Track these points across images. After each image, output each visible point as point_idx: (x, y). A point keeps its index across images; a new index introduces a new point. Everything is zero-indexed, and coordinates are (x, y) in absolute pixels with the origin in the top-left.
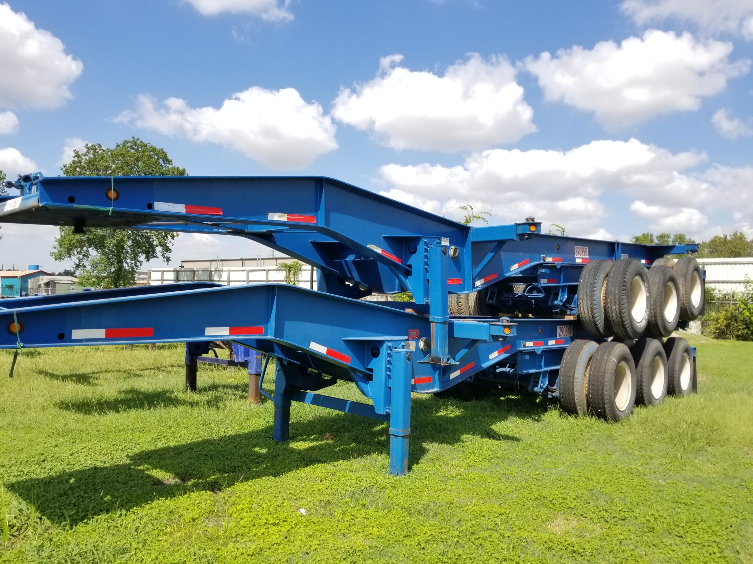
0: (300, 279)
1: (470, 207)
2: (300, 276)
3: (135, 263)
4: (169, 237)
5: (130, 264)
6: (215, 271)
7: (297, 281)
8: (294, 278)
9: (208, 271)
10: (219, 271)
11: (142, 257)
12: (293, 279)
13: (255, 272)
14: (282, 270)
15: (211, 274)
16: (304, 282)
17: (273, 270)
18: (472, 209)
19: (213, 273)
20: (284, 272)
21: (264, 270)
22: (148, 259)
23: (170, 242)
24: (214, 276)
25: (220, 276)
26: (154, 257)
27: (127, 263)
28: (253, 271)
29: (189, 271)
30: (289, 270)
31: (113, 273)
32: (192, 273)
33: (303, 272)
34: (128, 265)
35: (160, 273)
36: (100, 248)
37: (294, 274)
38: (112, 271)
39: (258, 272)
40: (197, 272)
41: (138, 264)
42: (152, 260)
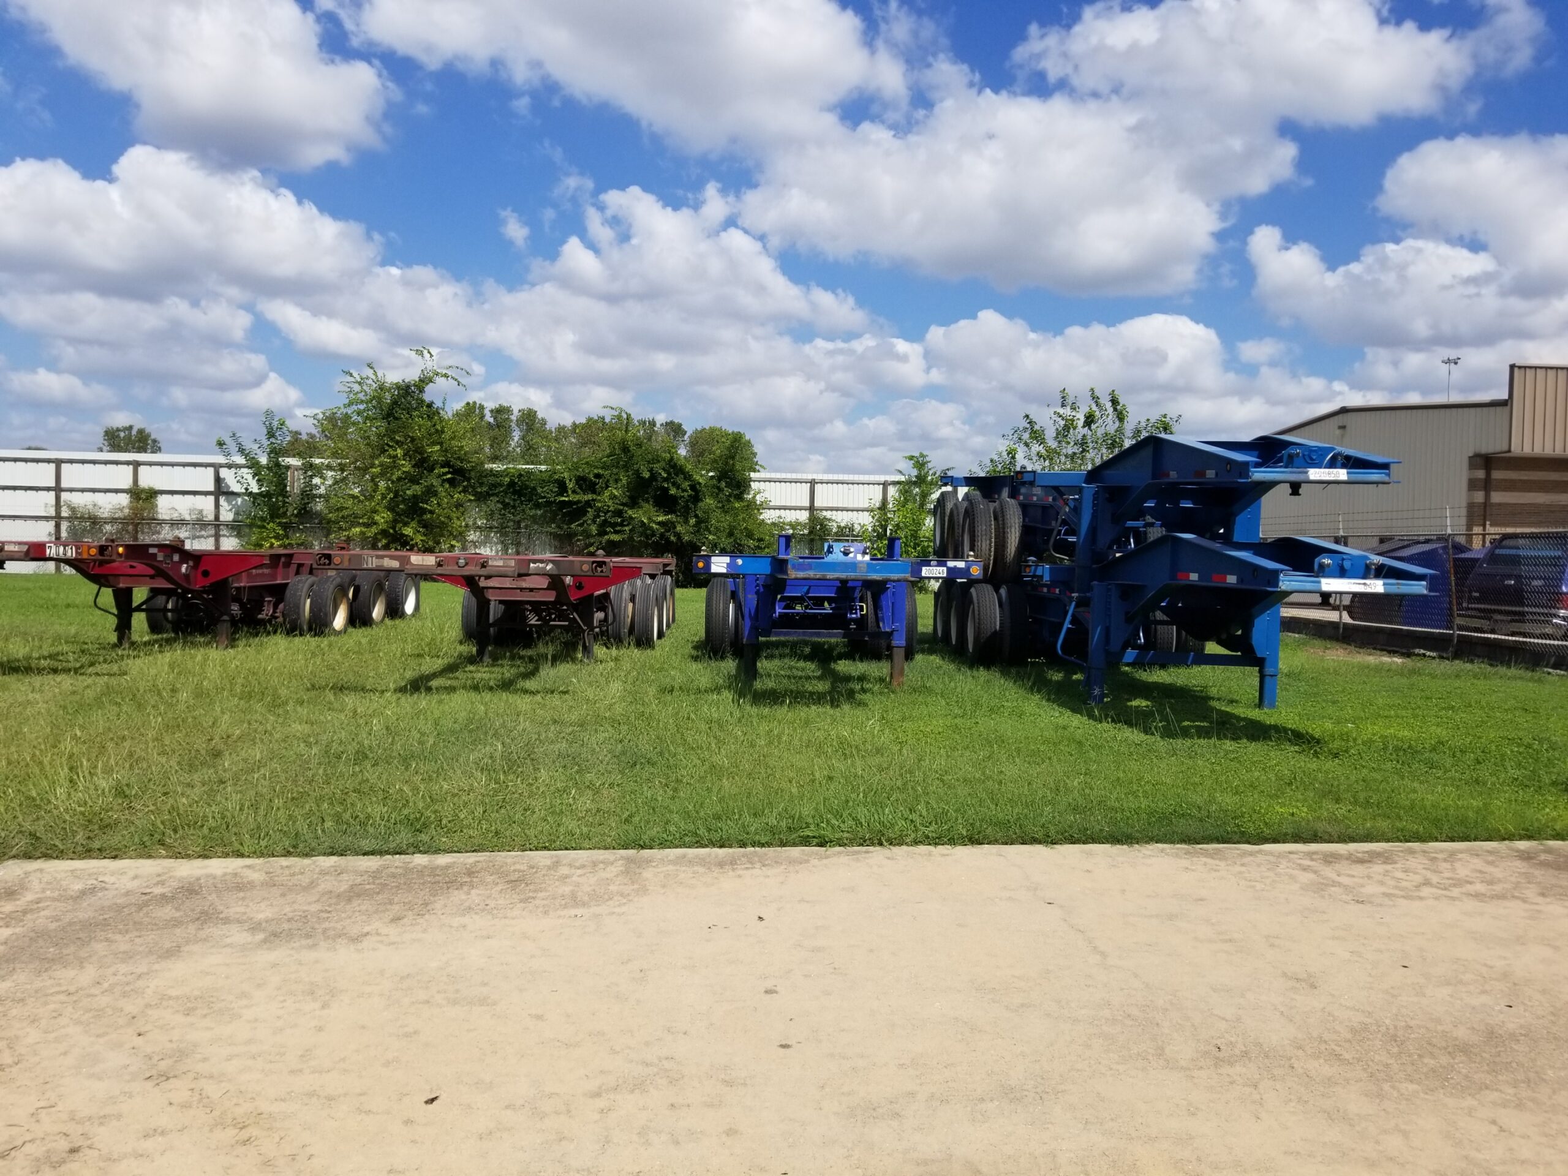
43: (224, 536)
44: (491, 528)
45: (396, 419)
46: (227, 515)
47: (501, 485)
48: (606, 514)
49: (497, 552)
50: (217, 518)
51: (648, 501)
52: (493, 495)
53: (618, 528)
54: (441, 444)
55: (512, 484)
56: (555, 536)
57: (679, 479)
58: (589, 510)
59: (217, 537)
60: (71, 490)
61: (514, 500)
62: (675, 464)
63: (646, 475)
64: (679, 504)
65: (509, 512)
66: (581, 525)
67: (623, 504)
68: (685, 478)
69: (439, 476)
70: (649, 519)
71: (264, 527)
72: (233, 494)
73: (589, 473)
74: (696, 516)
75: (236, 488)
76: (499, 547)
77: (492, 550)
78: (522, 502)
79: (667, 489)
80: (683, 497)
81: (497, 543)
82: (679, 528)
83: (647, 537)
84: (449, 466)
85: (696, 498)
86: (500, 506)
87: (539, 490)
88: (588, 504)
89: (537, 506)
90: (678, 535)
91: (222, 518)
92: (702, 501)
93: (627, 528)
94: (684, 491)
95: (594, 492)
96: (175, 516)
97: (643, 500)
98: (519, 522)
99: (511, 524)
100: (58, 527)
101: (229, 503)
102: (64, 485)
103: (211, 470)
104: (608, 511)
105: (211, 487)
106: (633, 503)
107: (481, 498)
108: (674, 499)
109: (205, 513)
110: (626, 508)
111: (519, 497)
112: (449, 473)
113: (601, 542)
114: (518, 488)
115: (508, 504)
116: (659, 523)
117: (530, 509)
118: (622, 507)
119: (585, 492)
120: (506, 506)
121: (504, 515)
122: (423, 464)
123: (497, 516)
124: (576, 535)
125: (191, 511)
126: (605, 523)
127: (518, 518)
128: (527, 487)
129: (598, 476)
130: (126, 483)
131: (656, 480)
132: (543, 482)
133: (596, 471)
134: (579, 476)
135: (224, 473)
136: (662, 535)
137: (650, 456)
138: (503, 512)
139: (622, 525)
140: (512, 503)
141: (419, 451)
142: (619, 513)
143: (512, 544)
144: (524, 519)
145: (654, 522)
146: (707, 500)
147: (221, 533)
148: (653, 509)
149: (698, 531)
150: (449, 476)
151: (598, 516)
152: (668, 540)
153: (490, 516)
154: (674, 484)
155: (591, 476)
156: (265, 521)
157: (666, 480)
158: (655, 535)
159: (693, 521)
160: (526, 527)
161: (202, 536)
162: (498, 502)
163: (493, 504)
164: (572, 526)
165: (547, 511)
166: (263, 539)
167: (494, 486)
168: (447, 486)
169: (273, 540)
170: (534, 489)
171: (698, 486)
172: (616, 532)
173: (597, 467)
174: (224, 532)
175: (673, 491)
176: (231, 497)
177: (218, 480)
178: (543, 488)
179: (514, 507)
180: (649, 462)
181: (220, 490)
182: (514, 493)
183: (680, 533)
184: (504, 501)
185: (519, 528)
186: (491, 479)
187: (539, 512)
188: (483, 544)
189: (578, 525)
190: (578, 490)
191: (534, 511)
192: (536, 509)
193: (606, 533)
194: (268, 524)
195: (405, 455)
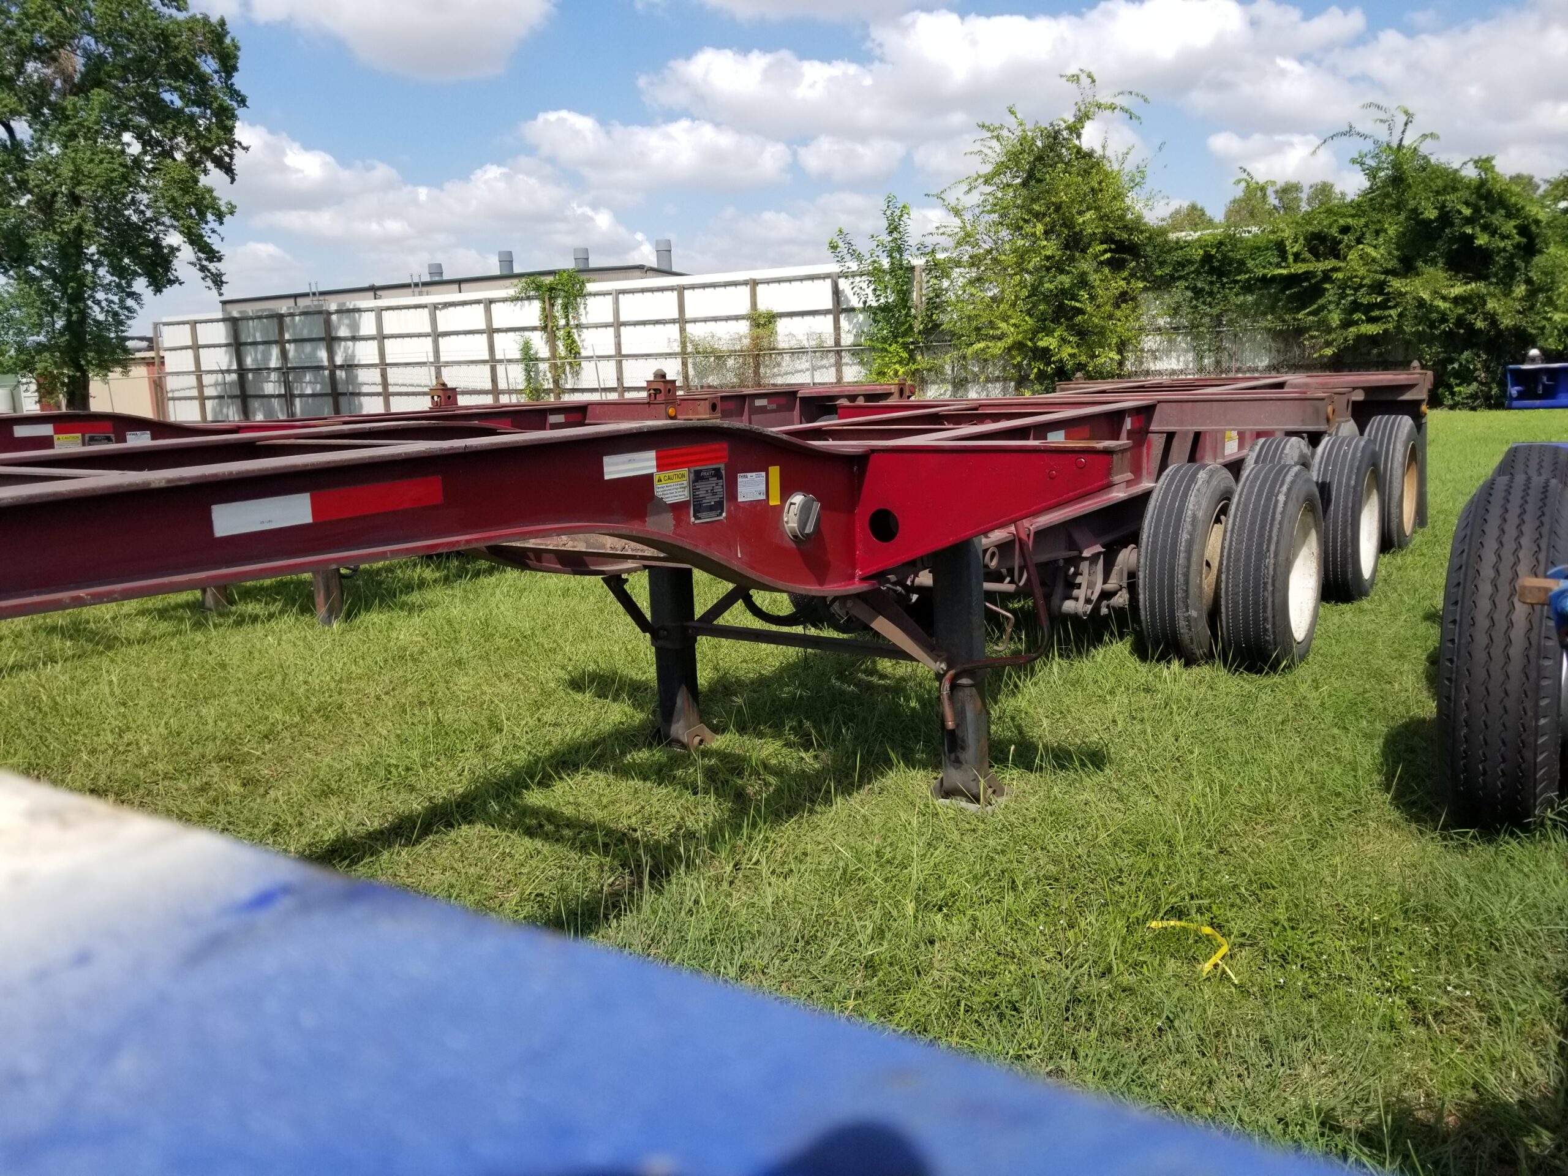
0: (583, 320)
1: (1090, 76)
2: (582, 310)
3: (122, 301)
4: (210, 217)
5: (104, 304)
6: (338, 312)
7: (578, 326)
8: (567, 317)
9: (320, 312)
10: (349, 311)
11: (140, 285)
12: (562, 322)
13: (451, 309)
14: (529, 298)
15: (328, 324)
16: (597, 326)
17: (504, 300)
18: (1094, 81)
19: (334, 317)
20: (537, 305)
21: (478, 302)
22: (158, 286)
23: (214, 231)
24: (337, 329)
25: (355, 326)
26: (171, 282)
27: (98, 303)
28: (447, 305)
29: (267, 317)
30: (550, 298)
31: (61, 334)
32: (275, 320)
33: (591, 301)
34: (102, 308)
35: (188, 327)
36: (12, 267)
37: (565, 307)
38: (57, 326)
39: (459, 308)
40: (288, 320)
41: (130, 302)
42: (168, 291)
43: (847, 364)
44: (1176, 329)
45: (1039, 181)
46: (847, 340)
47: (1191, 262)
48: (1356, 290)
49: (1187, 363)
50: (837, 342)
51: (1433, 262)
52: (1180, 278)
53: (1376, 313)
54: (1098, 209)
55: (1207, 258)
56: (1275, 334)
57: (1497, 218)
58: (1327, 286)
59: (839, 366)
60: (695, 321)
61: (1212, 283)
62: (1489, 192)
63: (1431, 214)
64: (1494, 263)
65: (1204, 303)
66: (1314, 313)
67: (1387, 272)
68: (1509, 216)
69: (1096, 257)
70: (1435, 293)
71: (886, 350)
72: (853, 310)
73: (1330, 226)
74: (1529, 281)
75: (855, 302)
76: (1190, 356)
77: (1178, 361)
78: (1223, 285)
79: (1472, 237)
80: (1504, 250)
81: (1187, 351)
82: (1491, 305)
83: (1432, 326)
84: (1113, 241)
85: (1530, 247)
86: (1189, 294)
87: (1250, 264)
88: (1327, 277)
89: (1247, 288)
90: (1492, 319)
91: (843, 343)
92: (1540, 252)
93: (1393, 312)
94: (1504, 237)
95: (1337, 257)
96: (794, 343)
97: (1425, 262)
98: (1219, 317)
99: (1206, 320)
100: (684, 364)
101: (850, 321)
102: (689, 315)
103: (829, 282)
104: (1361, 286)
105: (828, 304)
106: (1407, 267)
107: (1160, 285)
108: (1485, 256)
109: (823, 338)
110: (1390, 278)
111: (1220, 276)
112: (1105, 251)
113: (1345, 339)
114: (1216, 264)
115: (1202, 290)
116: (1457, 300)
117: (1236, 295)
118: (1383, 277)
119: (1317, 256)
120: (1198, 293)
121: (1196, 307)
122: (1075, 243)
123: (1185, 310)
124: (1310, 329)
125: (809, 336)
126: (1356, 306)
127: (1215, 311)
128: (1231, 261)
129: (1345, 230)
130: (745, 308)
131: (1452, 225)
132: (1256, 250)
133: (1342, 222)
134: (1313, 234)
135: (843, 284)
136: (1460, 321)
137: (1440, 182)
138: (1194, 302)
139: (1383, 306)
140: (1207, 288)
141: (1068, 224)
142: (1379, 287)
143: (1210, 350)
144: (1226, 311)
145: (1444, 298)
146: (1552, 250)
147: (844, 361)
148: (1441, 275)
149: (1532, 307)
150: (1108, 255)
151: (1343, 296)
152: (1470, 327)
153: (1175, 311)
154: (1485, 228)
155: (1334, 231)
156: (885, 342)
157: (1469, 221)
158: (1446, 321)
159: (1520, 290)
160: (1231, 322)
161: (824, 367)
162: (1187, 288)
163: (1179, 293)
164: (1300, 316)
165: (1262, 295)
166: (887, 365)
167: (1182, 265)
168: (1106, 270)
169: (897, 366)
170: (1242, 263)
171: (1533, 228)
172: (1371, 320)
173: (1344, 216)
174: (847, 358)
175: (1482, 240)
176: (852, 314)
177: (836, 292)
178: (1254, 259)
179: (1211, 294)
180: (1438, 193)
181: (840, 308)
182: (1211, 272)
183: (1495, 314)
184: (1195, 287)
185: (1220, 324)
186: (1178, 255)
187: (1250, 298)
188: (1168, 353)
189: (1309, 314)
190: (1308, 255)
191: (1241, 298)
192: (1245, 295)
193: (1355, 323)
194: (890, 345)
195: (1046, 233)
